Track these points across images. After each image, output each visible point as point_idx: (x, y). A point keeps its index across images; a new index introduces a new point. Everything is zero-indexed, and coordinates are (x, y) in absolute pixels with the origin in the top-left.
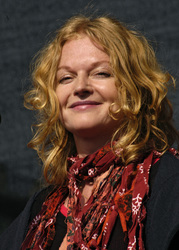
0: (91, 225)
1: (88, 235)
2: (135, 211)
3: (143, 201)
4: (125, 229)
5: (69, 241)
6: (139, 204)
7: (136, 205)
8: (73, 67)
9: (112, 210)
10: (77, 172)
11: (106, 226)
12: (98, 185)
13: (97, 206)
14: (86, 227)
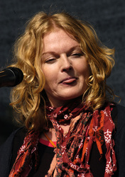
0: (73, 150)
1: (72, 156)
2: (108, 140)
3: (112, 134)
4: (101, 152)
5: (59, 161)
6: (110, 136)
7: (108, 136)
8: (56, 52)
9: (88, 140)
10: (56, 116)
11: (86, 150)
12: (74, 124)
13: (74, 137)
14: (69, 151)
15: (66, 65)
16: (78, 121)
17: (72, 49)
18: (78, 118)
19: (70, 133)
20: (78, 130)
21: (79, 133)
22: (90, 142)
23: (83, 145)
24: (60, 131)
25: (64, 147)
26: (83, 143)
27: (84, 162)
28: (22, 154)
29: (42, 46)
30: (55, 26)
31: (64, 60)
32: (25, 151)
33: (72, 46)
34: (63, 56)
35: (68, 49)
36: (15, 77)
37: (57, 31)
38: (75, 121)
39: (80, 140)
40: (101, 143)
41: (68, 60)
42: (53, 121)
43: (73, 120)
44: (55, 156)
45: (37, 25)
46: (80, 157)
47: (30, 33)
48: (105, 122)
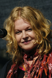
1: (33, 76)
2: (50, 69)
4: (46, 75)
7: (50, 67)
9: (41, 68)
10: (26, 57)
11: (40, 73)
12: (35, 61)
14: (32, 74)
18: (37, 57)
19: (33, 65)
20: (37, 63)
21: (37, 65)
24: (27, 64)
26: (39, 70)
32: (11, 73)
36: (3, 33)
38: (36, 59)
39: (38, 68)
40: (47, 70)
42: (25, 59)
46: (37, 77)
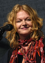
1: (29, 58)
2: (42, 51)
3: (43, 49)
4: (40, 56)
5: (25, 60)
6: (42, 49)
7: (42, 50)
8: (21, 19)
9: (35, 52)
10: (22, 44)
11: (34, 55)
12: (29, 46)
13: (30, 51)
14: (28, 56)
15: (24, 24)
16: (31, 45)
17: (27, 18)
19: (28, 50)
20: (31, 48)
21: (31, 49)
22: (36, 52)
23: (33, 54)
25: (26, 55)
26: (33, 53)
27: (34, 60)
28: (12, 58)
29: (16, 16)
30: (21, 9)
31: (23, 22)
33: (27, 17)
34: (23, 20)
35: (25, 18)
37: (22, 11)
39: (32, 52)
40: (39, 52)
41: (25, 22)
43: (29, 44)
44: (24, 58)
45: (16, 9)
46: (32, 58)
47: (13, 12)
48: (40, 44)
